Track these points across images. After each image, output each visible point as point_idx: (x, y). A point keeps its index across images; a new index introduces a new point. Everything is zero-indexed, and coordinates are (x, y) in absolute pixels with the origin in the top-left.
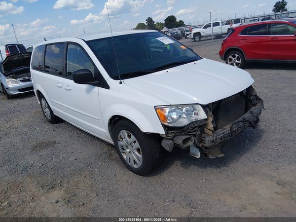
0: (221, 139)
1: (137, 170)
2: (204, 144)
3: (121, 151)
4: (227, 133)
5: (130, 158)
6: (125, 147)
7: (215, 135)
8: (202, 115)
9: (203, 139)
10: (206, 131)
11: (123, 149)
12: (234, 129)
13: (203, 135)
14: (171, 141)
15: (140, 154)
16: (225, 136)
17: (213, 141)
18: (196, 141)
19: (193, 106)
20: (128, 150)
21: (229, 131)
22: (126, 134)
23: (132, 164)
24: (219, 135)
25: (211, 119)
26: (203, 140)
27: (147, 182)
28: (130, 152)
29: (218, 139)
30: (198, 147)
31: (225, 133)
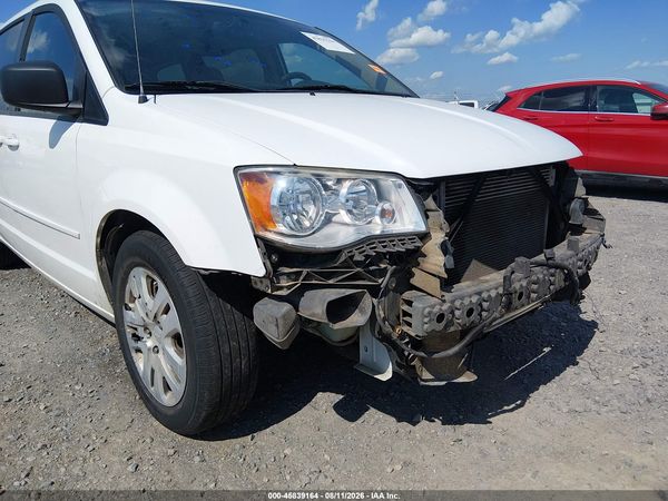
0: (470, 312)
1: (171, 412)
2: (406, 328)
3: (132, 343)
4: (493, 294)
5: (153, 371)
6: (140, 332)
7: (448, 296)
8: (408, 218)
9: (405, 307)
10: (418, 279)
11: (137, 338)
12: (517, 286)
13: (407, 295)
14: (286, 307)
15: (180, 354)
16: (485, 305)
17: (440, 318)
18: (381, 313)
19: (375, 182)
20: (150, 343)
21: (501, 291)
22: (144, 281)
23: (156, 390)
24: (462, 298)
25: (438, 237)
26: (406, 314)
27: (197, 459)
28: (156, 349)
29: (457, 313)
30: (385, 339)
31: (485, 295)
